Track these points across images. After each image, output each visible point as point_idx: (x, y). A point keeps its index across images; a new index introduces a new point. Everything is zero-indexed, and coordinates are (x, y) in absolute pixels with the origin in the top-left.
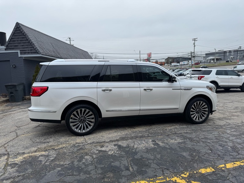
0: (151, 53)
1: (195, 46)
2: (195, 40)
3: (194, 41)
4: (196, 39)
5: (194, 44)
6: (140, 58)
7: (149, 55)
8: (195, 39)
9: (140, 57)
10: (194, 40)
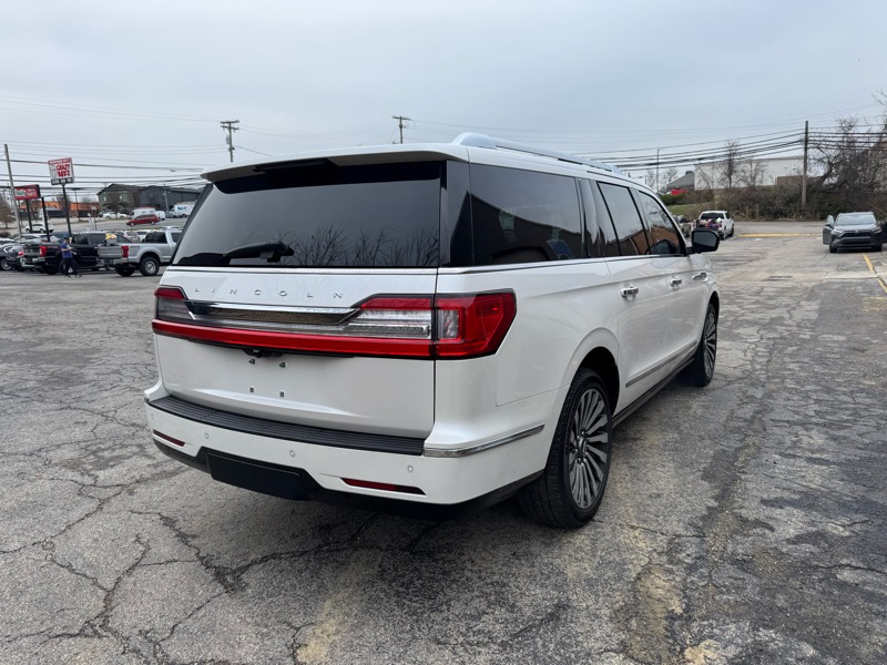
0: (70, 160)
1: (231, 149)
2: (229, 126)
3: (227, 130)
4: (232, 125)
5: (229, 140)
6: (11, 180)
7: (62, 168)
8: (230, 123)
9: (11, 176)
10: (227, 125)
